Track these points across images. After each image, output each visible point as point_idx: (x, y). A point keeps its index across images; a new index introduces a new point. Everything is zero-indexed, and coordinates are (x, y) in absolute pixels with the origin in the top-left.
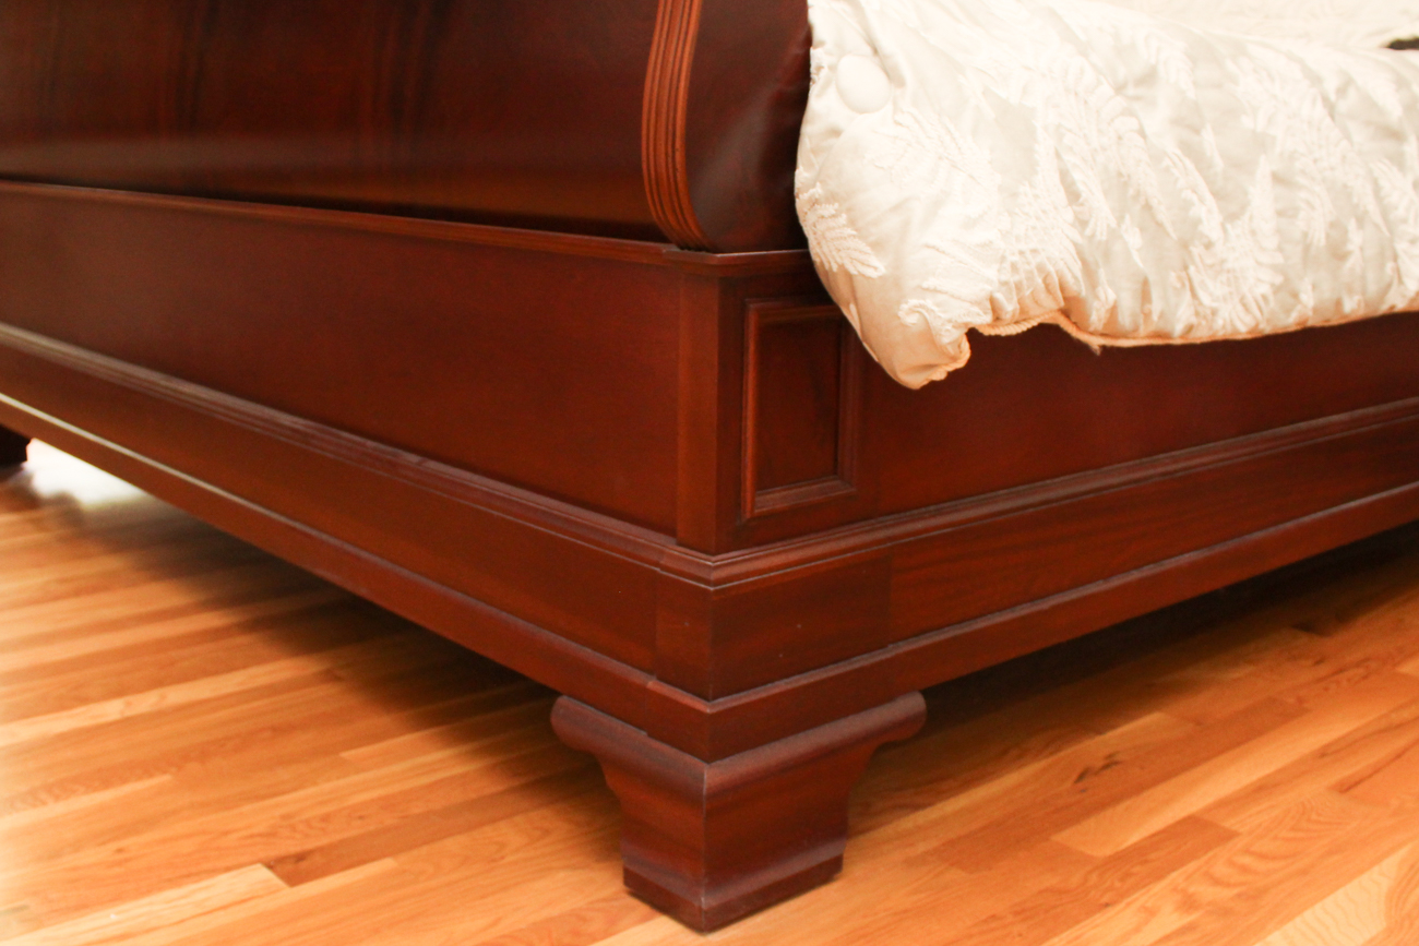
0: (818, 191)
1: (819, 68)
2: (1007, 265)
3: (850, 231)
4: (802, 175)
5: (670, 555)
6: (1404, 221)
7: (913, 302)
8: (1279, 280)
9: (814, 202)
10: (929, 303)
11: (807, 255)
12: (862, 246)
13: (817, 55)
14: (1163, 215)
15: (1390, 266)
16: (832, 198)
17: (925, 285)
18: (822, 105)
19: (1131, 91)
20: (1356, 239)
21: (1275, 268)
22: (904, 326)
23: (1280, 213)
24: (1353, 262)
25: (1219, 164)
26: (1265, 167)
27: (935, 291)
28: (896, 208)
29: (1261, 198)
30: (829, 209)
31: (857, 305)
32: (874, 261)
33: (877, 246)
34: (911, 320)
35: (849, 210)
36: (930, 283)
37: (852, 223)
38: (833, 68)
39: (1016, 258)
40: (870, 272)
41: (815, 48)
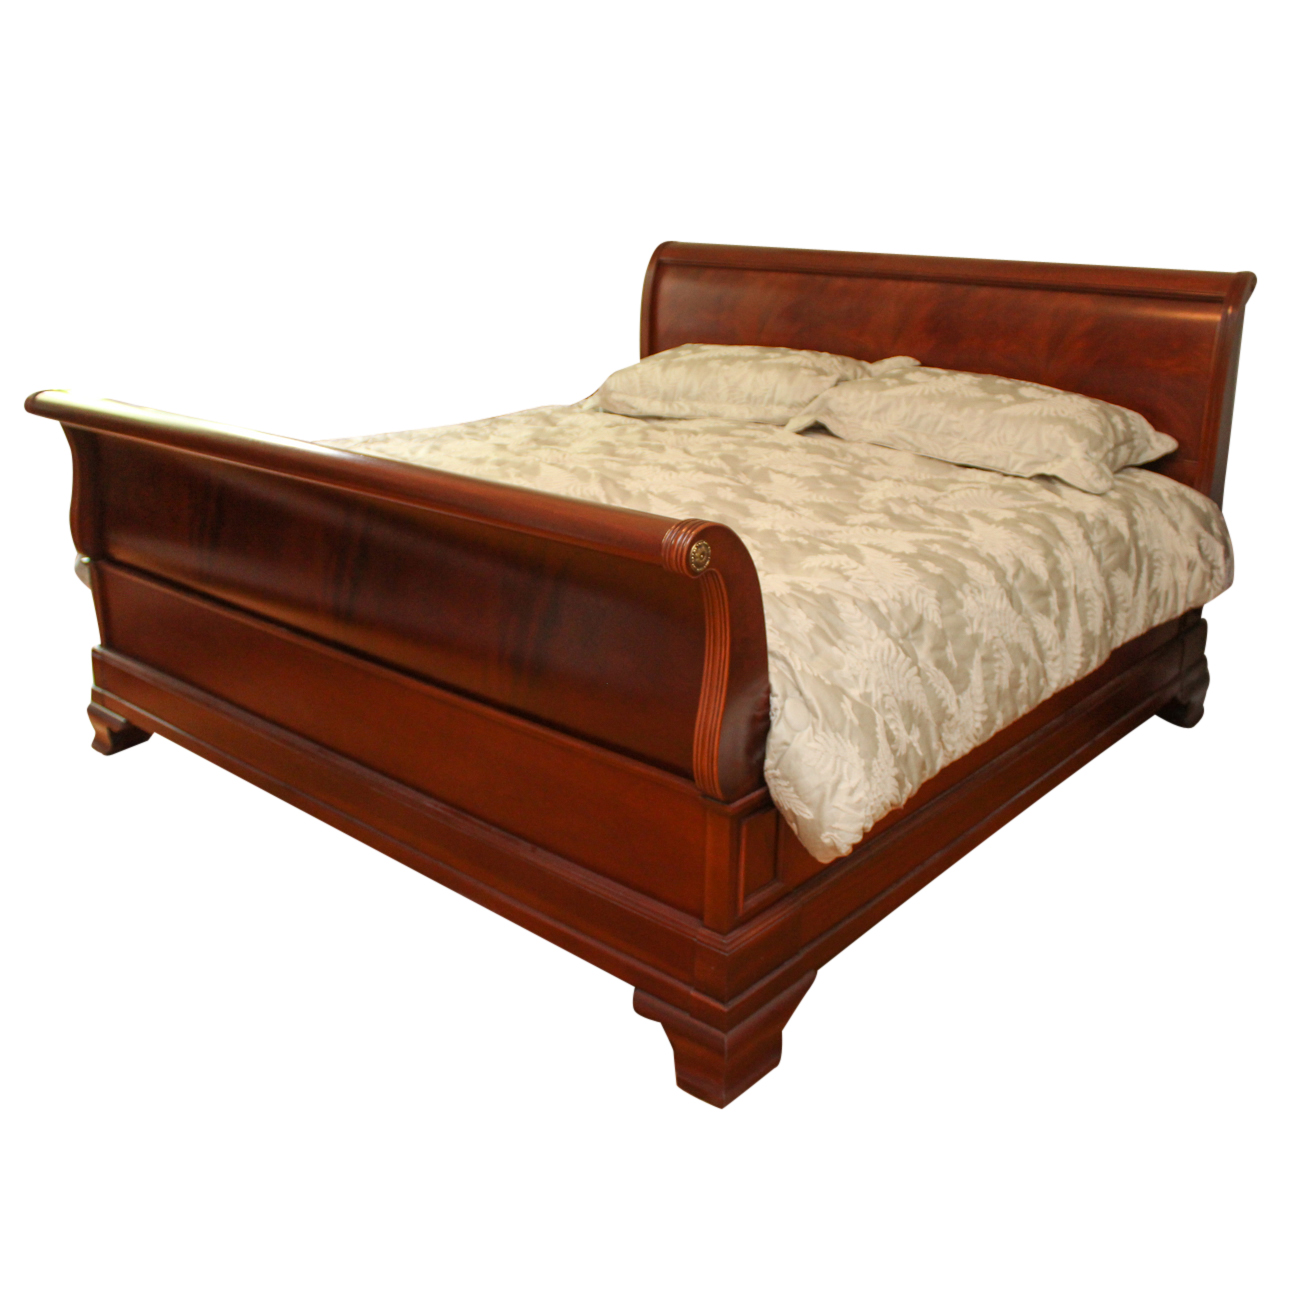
0: (778, 772)
1: (776, 709)
2: (869, 808)
3: (795, 796)
4: (769, 763)
5: (702, 934)
6: (1050, 649)
7: (827, 833)
8: (985, 718)
10: (835, 835)
11: (767, 793)
12: (801, 803)
13: (775, 702)
14: (929, 715)
15: (1042, 681)
16: (785, 778)
17: (834, 826)
18: (779, 731)
19: (910, 636)
20: (1024, 672)
21: (983, 713)
22: (823, 844)
23: (985, 679)
24: (1022, 689)
25: (955, 663)
26: (978, 656)
27: (838, 829)
28: (818, 787)
29: (976, 675)
30: (785, 783)
31: (797, 824)
32: (808, 811)
33: (809, 804)
34: (827, 841)
35: (795, 786)
36: (836, 825)
37: (796, 792)
38: (782, 708)
39: (872, 804)
40: (805, 816)
41: (774, 696)
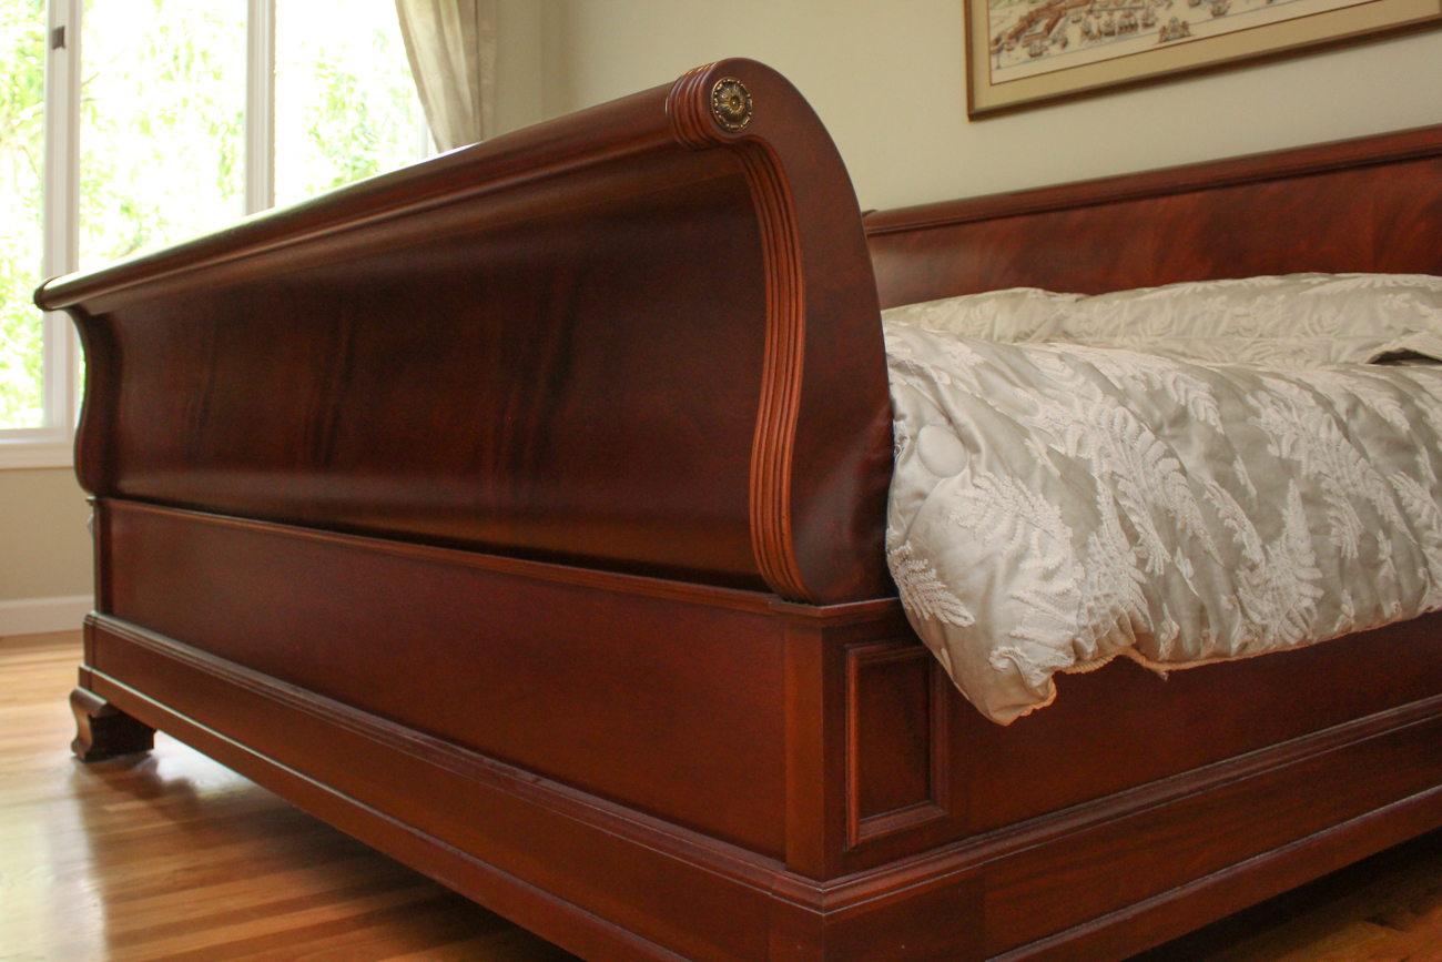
0: (908, 547)
1: (903, 438)
2: (1085, 611)
3: (939, 584)
4: (893, 533)
5: (779, 880)
6: (1429, 527)
7: (1003, 648)
8: (1320, 593)
9: (905, 558)
10: (1018, 649)
11: (899, 603)
12: (951, 597)
13: (901, 427)
14: (1209, 544)
15: (1421, 571)
16: (921, 554)
17: (1013, 633)
18: (907, 472)
19: (1167, 431)
20: (1386, 548)
21: (1315, 583)
22: (996, 671)
23: (1312, 531)
24: (1386, 570)
25: (1253, 491)
26: (1294, 491)
27: (1023, 638)
28: (981, 563)
29: (1295, 519)
30: (919, 565)
31: (948, 650)
32: (964, 611)
33: (966, 598)
34: (1002, 664)
35: (939, 566)
36: (1018, 631)
37: (941, 577)
38: (914, 438)
39: (1092, 604)
40: (960, 621)
41: (898, 420)
